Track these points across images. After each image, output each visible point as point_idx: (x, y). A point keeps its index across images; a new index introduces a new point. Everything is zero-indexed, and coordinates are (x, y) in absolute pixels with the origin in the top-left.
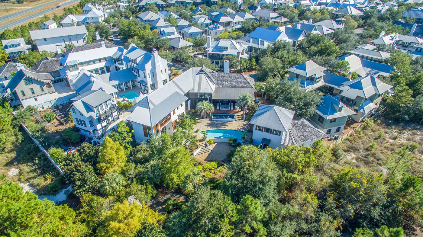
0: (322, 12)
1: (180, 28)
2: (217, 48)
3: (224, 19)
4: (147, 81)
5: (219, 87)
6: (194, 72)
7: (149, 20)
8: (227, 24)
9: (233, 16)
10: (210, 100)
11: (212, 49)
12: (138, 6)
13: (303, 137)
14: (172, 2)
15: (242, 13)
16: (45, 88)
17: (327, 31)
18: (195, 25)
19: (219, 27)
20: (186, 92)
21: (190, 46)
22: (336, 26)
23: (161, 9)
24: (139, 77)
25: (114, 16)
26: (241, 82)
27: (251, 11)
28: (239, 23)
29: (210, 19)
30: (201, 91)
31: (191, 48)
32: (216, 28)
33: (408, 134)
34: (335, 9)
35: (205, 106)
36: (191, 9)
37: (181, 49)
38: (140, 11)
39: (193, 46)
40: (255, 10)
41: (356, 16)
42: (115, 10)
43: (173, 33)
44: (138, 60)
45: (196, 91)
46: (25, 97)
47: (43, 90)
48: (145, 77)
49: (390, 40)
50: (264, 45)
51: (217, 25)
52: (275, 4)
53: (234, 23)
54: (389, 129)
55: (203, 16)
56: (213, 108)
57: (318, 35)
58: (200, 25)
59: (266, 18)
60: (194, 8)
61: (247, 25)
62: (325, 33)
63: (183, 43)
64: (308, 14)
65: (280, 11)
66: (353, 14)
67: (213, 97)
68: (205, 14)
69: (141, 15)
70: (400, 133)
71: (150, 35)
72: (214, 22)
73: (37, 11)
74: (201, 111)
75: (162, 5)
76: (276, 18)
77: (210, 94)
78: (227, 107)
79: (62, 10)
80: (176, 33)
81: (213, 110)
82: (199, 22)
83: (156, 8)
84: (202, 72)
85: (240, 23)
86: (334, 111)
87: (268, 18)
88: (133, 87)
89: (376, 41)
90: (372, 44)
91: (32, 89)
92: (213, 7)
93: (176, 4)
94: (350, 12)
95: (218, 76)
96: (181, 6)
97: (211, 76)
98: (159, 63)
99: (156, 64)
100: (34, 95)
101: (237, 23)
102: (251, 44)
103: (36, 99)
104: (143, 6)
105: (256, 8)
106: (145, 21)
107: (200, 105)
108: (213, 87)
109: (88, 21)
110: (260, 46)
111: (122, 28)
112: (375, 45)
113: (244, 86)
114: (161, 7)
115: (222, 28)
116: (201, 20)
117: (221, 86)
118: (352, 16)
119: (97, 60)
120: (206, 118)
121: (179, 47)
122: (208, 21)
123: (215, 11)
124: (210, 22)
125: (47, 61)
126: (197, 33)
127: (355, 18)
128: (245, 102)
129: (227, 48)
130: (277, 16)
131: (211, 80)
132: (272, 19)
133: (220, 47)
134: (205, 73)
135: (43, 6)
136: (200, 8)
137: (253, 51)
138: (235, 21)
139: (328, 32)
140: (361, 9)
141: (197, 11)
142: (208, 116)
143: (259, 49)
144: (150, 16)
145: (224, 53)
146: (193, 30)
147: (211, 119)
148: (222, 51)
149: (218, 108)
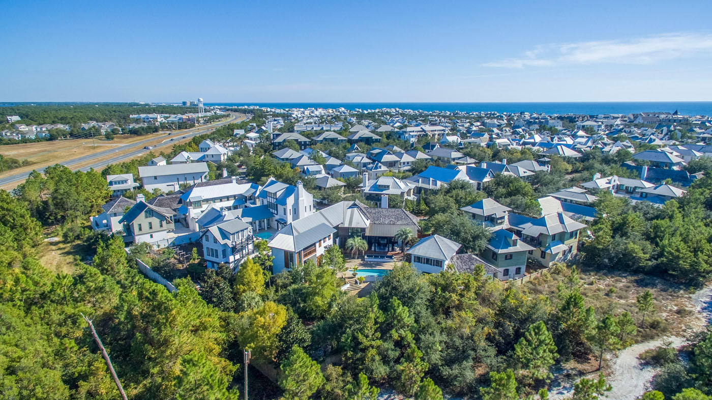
0: (523, 152)
1: (328, 168)
2: (376, 187)
3: (387, 158)
4: (287, 218)
5: (375, 223)
6: (345, 206)
7: (287, 159)
8: (391, 164)
9: (400, 155)
10: (364, 237)
11: (369, 188)
12: (273, 144)
13: (469, 270)
14: (318, 139)
15: (413, 152)
16: (164, 223)
17: (524, 172)
18: (350, 164)
19: (380, 167)
20: (335, 225)
21: (342, 186)
22: (538, 168)
23: (303, 147)
24: (277, 214)
25: (240, 155)
26: (402, 219)
27: (427, 151)
28: (408, 163)
29: (369, 158)
30: (353, 225)
31: (343, 188)
32: (376, 168)
33: (609, 280)
34: (542, 149)
35: (357, 243)
36: (345, 147)
37: (330, 188)
38: (274, 149)
39: (345, 186)
40: (432, 149)
41: (571, 158)
42: (241, 148)
43: (319, 172)
44: (279, 194)
45: (346, 225)
46: (141, 233)
47: (161, 226)
48: (285, 214)
49: (607, 183)
50: (436, 185)
51: (377, 164)
52: (460, 143)
53: (402, 164)
54: (586, 275)
55: (360, 154)
56: (366, 246)
57: (510, 176)
58: (356, 165)
59: (446, 159)
60: (349, 146)
61: (419, 166)
62: (522, 174)
63: (332, 182)
64: (503, 154)
65: (465, 150)
66: (566, 154)
67: (367, 234)
68: (363, 152)
69: (276, 153)
70: (599, 279)
71: (290, 174)
72: (374, 161)
73: (134, 149)
74: (352, 249)
75: (305, 142)
76: (459, 158)
77: (363, 230)
78: (384, 249)
79: (169, 147)
80: (323, 172)
81: (367, 248)
82: (354, 161)
83: (297, 146)
84: (354, 205)
85: (410, 164)
86: (507, 245)
87: (448, 158)
88: (268, 228)
89: (587, 185)
90: (583, 187)
91: (150, 223)
92: (374, 145)
93: (324, 142)
94: (561, 152)
95: (374, 211)
96: (331, 143)
97: (365, 211)
98: (304, 198)
99: (300, 199)
100: (151, 231)
101: (406, 163)
102: (420, 185)
103: (152, 236)
104: (279, 143)
105: (433, 146)
106: (283, 159)
107: (350, 241)
108: (368, 222)
109: (207, 159)
110: (431, 187)
111: (253, 167)
112: (585, 189)
113: (405, 222)
114: (303, 145)
115: (384, 168)
116: (357, 159)
117: (377, 222)
118: (564, 158)
119: (224, 197)
120: (358, 258)
121: (327, 187)
122: (366, 160)
123: (376, 149)
124: (368, 161)
125: (162, 197)
126: (352, 173)
127: (568, 160)
128: (404, 236)
129: (388, 187)
130: (461, 156)
131: (365, 214)
132: (454, 159)
133: (380, 186)
134: (358, 207)
135: (140, 143)
136: (356, 146)
137: (423, 191)
138: (402, 160)
139: (526, 175)
140: (579, 151)
141: (353, 149)
142: (360, 256)
143: (430, 190)
144: (289, 153)
145: (384, 192)
146: (346, 169)
147: (363, 259)
148: (382, 191)
149: (373, 249)
